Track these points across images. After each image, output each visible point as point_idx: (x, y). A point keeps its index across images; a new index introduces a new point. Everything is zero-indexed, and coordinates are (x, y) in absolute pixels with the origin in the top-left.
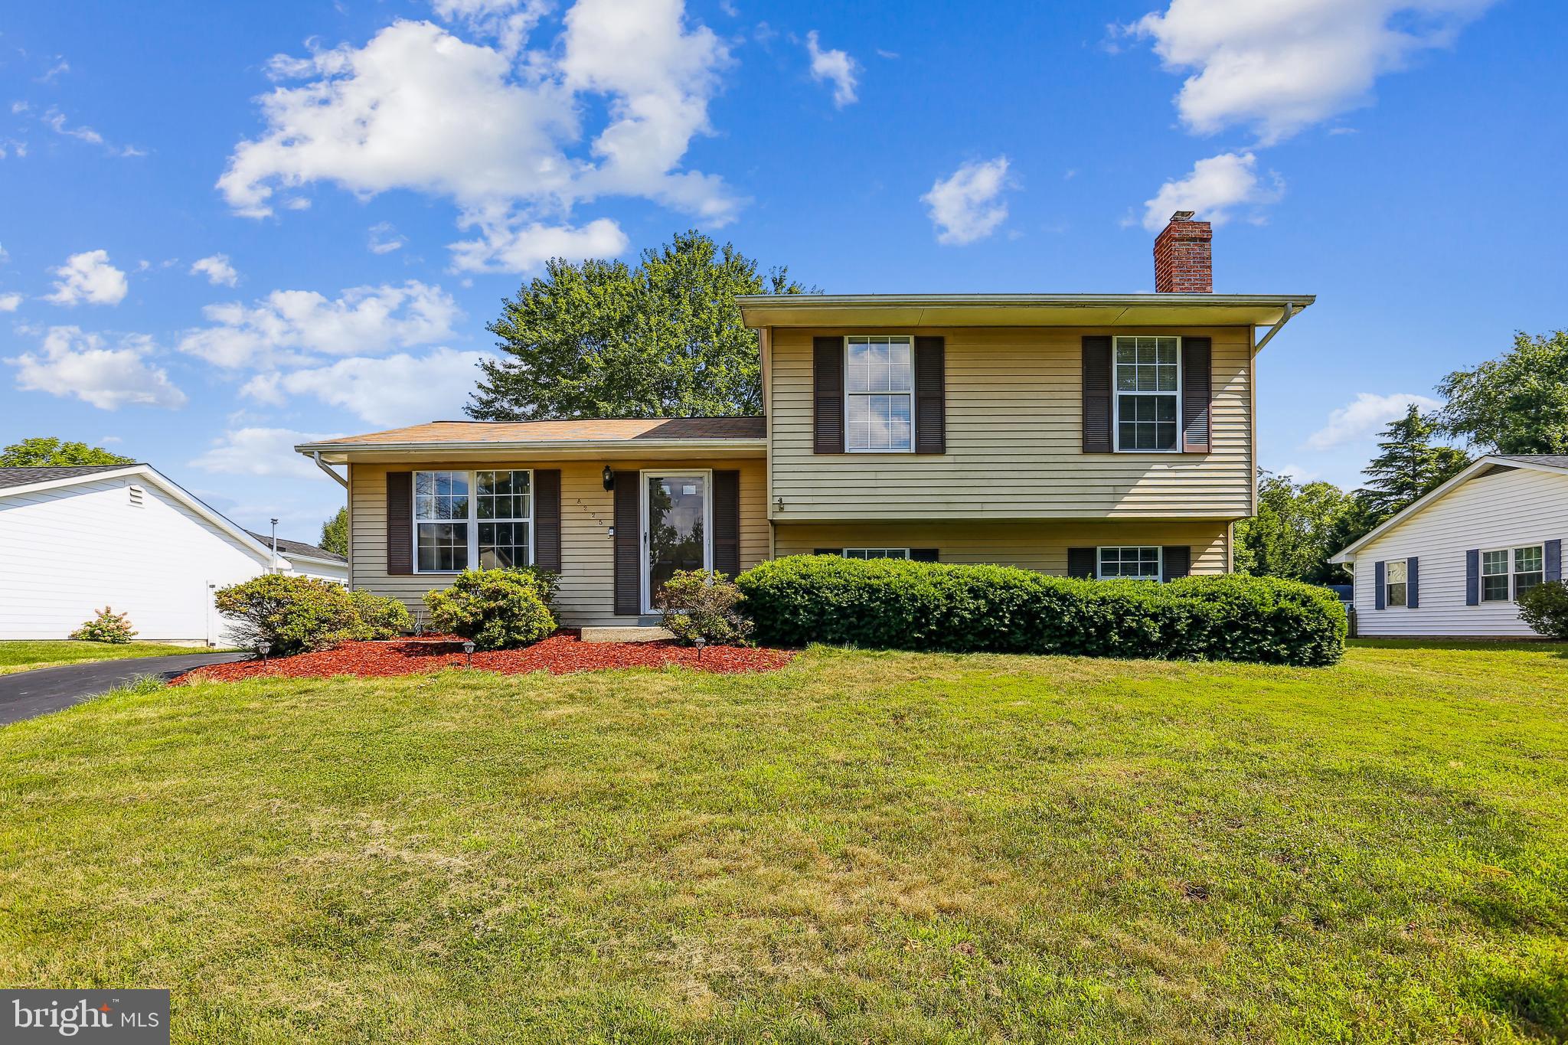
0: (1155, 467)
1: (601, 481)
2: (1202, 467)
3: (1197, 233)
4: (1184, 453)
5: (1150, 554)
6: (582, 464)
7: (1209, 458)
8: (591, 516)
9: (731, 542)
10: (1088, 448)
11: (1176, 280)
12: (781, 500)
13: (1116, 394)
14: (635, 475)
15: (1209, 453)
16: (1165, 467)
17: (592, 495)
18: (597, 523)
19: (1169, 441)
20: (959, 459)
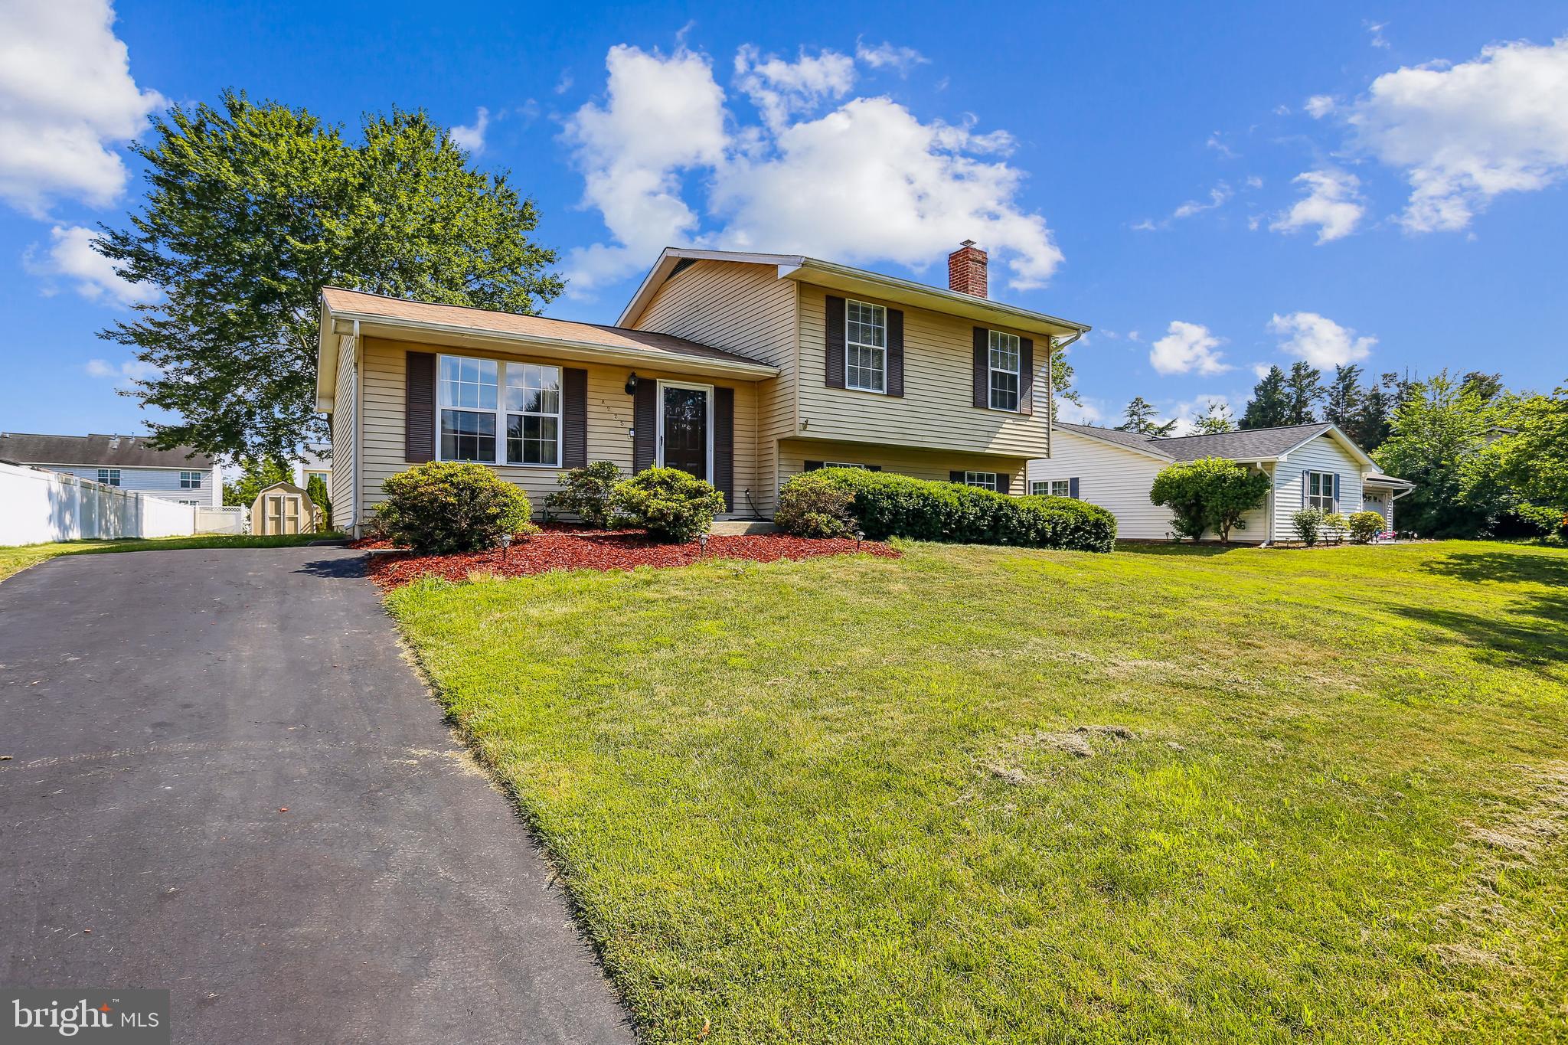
0: (1007, 421)
1: (623, 385)
2: (1028, 423)
3: (980, 258)
4: (1021, 414)
5: (990, 478)
6: (609, 367)
7: (1031, 419)
8: (613, 417)
9: (727, 450)
10: (975, 405)
11: (970, 288)
12: (807, 422)
13: (991, 369)
14: (652, 384)
15: (1031, 415)
16: (1011, 421)
17: (615, 397)
18: (619, 424)
19: (1013, 406)
20: (910, 402)
